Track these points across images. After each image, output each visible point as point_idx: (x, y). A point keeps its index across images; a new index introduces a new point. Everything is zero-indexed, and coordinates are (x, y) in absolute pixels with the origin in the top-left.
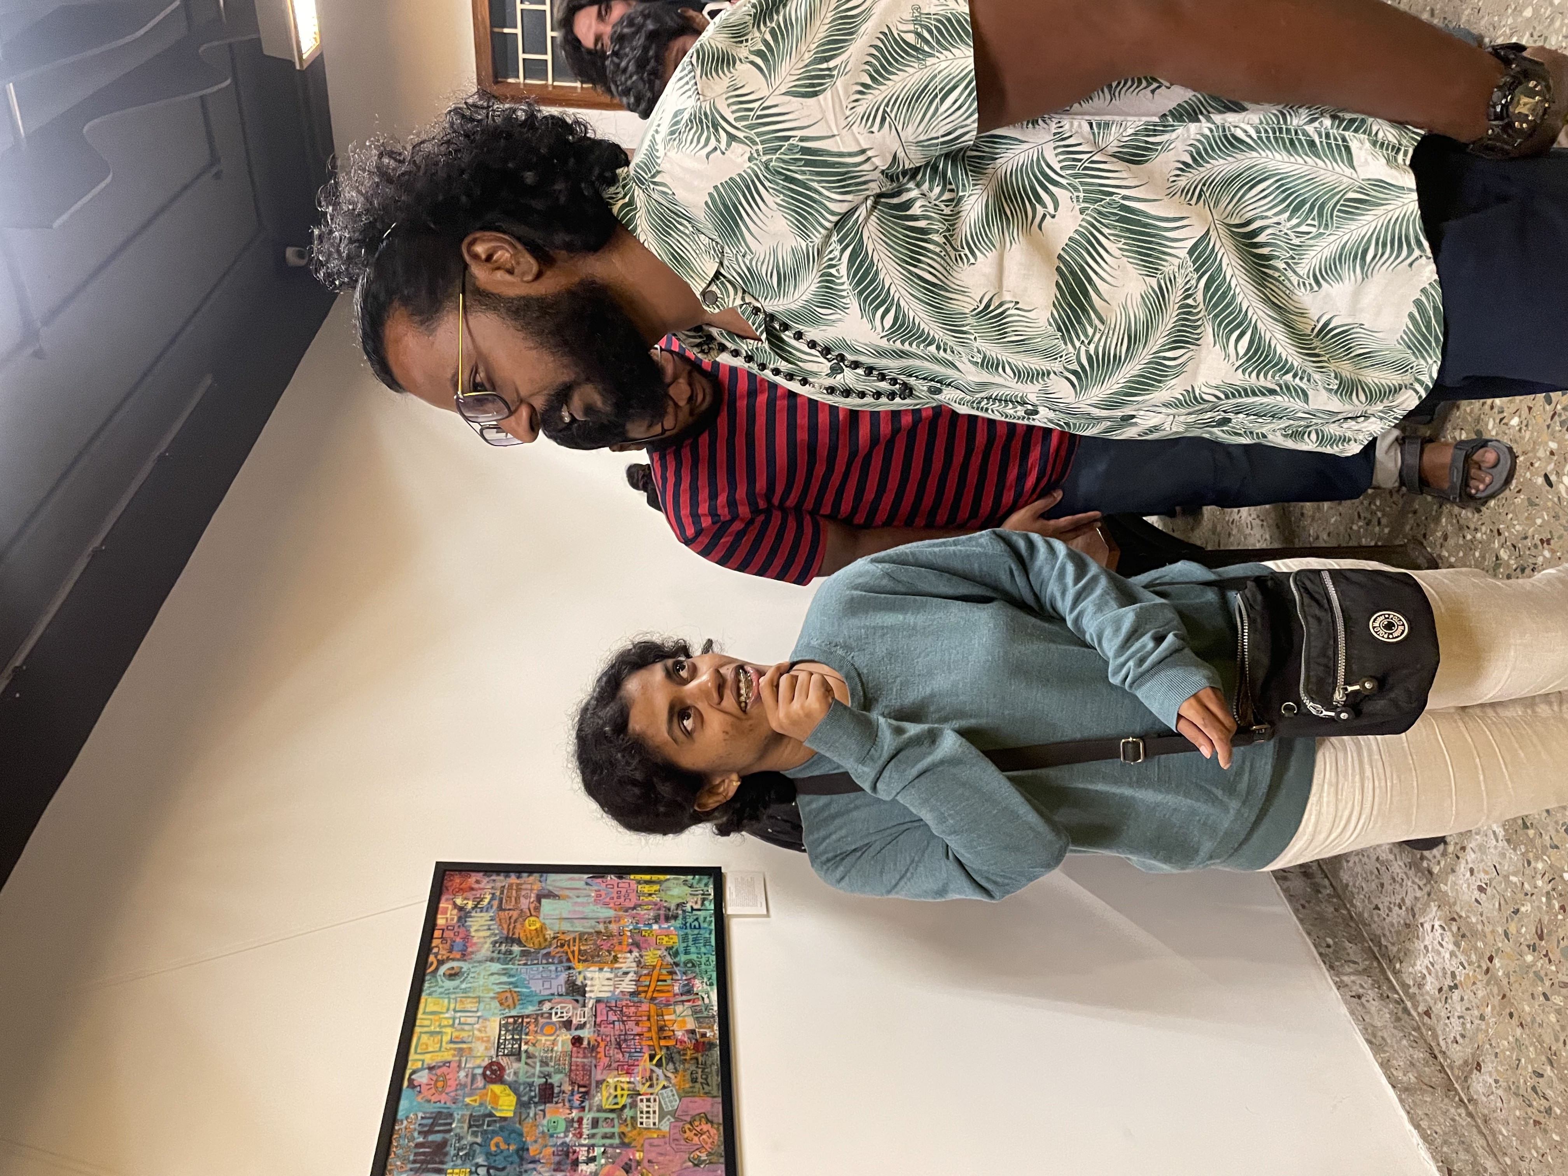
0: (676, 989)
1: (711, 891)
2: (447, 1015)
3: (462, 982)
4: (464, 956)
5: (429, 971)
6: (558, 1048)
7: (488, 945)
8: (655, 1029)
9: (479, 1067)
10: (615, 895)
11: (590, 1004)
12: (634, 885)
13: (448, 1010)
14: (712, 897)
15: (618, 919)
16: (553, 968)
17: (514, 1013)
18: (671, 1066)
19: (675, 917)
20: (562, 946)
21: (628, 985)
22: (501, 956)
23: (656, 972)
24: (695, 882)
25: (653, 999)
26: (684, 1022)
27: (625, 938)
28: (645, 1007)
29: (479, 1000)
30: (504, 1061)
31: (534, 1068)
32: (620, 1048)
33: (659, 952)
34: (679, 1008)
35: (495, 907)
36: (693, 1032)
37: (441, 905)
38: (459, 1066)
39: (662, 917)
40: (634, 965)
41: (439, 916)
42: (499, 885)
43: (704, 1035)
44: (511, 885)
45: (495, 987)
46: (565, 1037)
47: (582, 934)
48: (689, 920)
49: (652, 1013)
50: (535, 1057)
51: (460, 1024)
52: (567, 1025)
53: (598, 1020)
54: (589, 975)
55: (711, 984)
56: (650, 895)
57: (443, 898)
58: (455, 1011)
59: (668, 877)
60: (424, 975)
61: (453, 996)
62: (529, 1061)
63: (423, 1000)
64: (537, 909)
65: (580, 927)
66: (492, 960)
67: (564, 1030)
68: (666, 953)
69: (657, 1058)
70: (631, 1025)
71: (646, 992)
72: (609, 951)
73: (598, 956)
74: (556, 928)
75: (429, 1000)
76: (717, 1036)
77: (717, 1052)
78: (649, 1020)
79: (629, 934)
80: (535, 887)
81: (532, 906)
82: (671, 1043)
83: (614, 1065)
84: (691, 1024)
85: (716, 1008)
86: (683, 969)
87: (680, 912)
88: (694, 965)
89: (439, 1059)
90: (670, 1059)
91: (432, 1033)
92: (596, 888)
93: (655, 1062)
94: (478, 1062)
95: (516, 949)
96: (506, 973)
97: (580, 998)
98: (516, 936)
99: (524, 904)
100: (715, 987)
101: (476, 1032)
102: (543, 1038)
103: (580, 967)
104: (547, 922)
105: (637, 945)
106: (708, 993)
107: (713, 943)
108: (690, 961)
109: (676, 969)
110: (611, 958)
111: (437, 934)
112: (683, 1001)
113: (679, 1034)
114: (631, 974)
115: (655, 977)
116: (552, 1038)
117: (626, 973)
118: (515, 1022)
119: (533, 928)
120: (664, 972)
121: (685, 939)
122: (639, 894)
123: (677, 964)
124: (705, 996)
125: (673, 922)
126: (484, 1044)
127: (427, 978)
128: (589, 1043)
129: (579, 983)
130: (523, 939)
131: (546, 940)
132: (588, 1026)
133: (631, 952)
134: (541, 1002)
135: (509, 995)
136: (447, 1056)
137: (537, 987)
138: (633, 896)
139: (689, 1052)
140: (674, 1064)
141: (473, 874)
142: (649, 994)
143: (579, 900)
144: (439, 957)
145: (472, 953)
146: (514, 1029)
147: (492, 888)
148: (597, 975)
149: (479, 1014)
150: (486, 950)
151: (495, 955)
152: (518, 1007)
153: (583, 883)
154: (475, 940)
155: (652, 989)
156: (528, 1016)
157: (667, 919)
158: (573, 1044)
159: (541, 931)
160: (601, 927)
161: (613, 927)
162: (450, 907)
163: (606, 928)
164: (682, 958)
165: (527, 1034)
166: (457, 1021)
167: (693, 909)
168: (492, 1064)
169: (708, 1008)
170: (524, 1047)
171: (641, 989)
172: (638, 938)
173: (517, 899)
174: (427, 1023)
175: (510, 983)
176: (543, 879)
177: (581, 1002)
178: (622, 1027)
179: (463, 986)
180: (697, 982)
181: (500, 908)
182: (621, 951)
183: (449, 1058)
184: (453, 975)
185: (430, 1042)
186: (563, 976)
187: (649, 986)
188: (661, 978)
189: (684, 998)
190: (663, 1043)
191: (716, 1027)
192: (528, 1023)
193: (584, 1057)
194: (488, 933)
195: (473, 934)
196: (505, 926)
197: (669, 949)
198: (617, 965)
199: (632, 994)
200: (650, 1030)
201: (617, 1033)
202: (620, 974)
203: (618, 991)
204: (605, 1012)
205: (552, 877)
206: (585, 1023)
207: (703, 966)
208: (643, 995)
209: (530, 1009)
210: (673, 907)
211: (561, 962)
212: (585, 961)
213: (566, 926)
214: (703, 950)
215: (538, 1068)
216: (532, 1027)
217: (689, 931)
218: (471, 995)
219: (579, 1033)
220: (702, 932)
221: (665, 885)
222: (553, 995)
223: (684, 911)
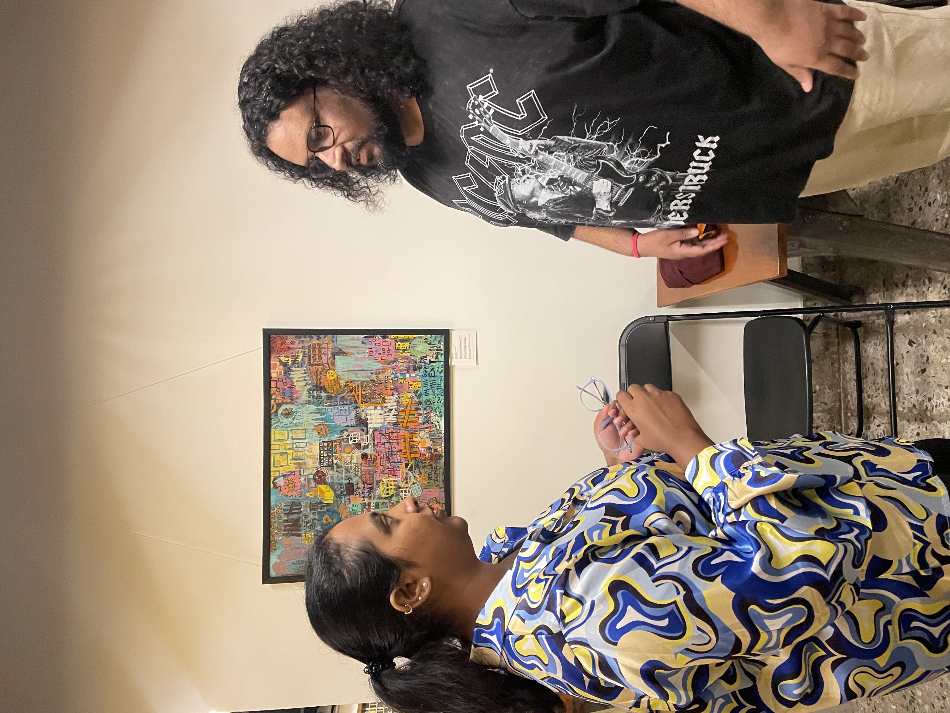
0: (420, 420)
1: (442, 347)
2: (288, 442)
3: (293, 419)
4: (292, 401)
5: (272, 411)
6: (354, 461)
7: (305, 392)
8: (408, 447)
9: (311, 474)
10: (381, 352)
11: (371, 431)
12: (393, 344)
13: (288, 438)
14: (442, 352)
15: (384, 371)
16: (346, 407)
17: (326, 439)
18: (417, 469)
19: (420, 368)
20: (351, 391)
21: (391, 419)
22: (315, 400)
23: (409, 408)
24: (432, 339)
25: (407, 427)
26: (425, 442)
27: (389, 384)
28: (402, 433)
29: (305, 431)
30: (325, 470)
31: (342, 474)
32: (389, 460)
33: (410, 395)
34: (422, 433)
35: (306, 363)
36: (430, 448)
37: (272, 362)
38: (300, 474)
39: (412, 368)
40: (395, 404)
41: (272, 371)
42: (306, 345)
43: (436, 450)
44: (314, 345)
45: (314, 422)
46: (358, 454)
47: (363, 382)
48: (428, 370)
49: (407, 437)
50: (342, 467)
51: (296, 447)
52: (358, 446)
53: (376, 442)
54: (369, 412)
55: (441, 416)
56: (404, 351)
57: (273, 356)
58: (293, 439)
59: (415, 336)
60: (270, 415)
61: (290, 429)
62: (339, 470)
63: (272, 432)
64: (333, 364)
65: (362, 377)
66: (309, 403)
67: (356, 450)
68: (414, 395)
69: (410, 465)
70: (394, 445)
71: (403, 423)
72: (380, 395)
73: (373, 398)
74: (346, 378)
75: (276, 432)
76: (443, 450)
77: (443, 460)
78: (405, 441)
79: (391, 381)
80: (330, 346)
81: (330, 361)
82: (417, 456)
83: (386, 471)
84: (429, 444)
85: (443, 432)
86: (424, 406)
87: (423, 364)
88: (431, 404)
89: (288, 470)
90: (417, 466)
91: (282, 454)
92: (368, 346)
93: (408, 468)
94: (310, 471)
95: (323, 394)
96: (319, 412)
97: (364, 428)
98: (322, 385)
99: (324, 359)
100: (443, 418)
101: (307, 453)
102: (345, 455)
103: (363, 406)
104: (340, 373)
105: (396, 389)
106: (438, 422)
107: (443, 387)
108: (429, 400)
109: (420, 406)
110: (381, 399)
111: (273, 384)
112: (424, 428)
113: (422, 450)
114: (394, 411)
115: (408, 413)
116: (350, 455)
117: (391, 410)
118: (328, 445)
119: (332, 378)
120: (413, 408)
121: (426, 385)
122: (397, 350)
123: (421, 403)
124: (437, 425)
125: (418, 371)
126: (313, 460)
127: (272, 416)
128: (371, 458)
129: (363, 417)
130: (327, 387)
131: (341, 387)
132: (370, 446)
133: (393, 395)
134: (342, 432)
135: (322, 427)
136: (292, 468)
137: (338, 421)
138: (393, 351)
139: (427, 461)
140: (419, 469)
141: (289, 336)
142: (405, 424)
143: (359, 356)
144: (277, 401)
145: (297, 398)
146: (328, 450)
147: (303, 348)
148: (373, 412)
149: (306, 441)
150: (304, 396)
151: (311, 399)
152: (329, 435)
153: (361, 342)
154: (297, 388)
155: (406, 421)
156: (335, 441)
157: (415, 370)
158: (362, 458)
159: (337, 381)
160: (374, 377)
161: (381, 376)
162: (278, 363)
163: (377, 377)
164: (424, 398)
165: (336, 453)
166: (294, 446)
167: (431, 362)
168: (318, 472)
169: (438, 432)
170: (335, 461)
171: (400, 421)
172: (397, 384)
173: (320, 356)
174: (277, 447)
175: (322, 419)
176: (334, 339)
177: (365, 430)
178: (390, 446)
179: (295, 422)
180: (432, 414)
181: (310, 364)
182: (388, 396)
183: (294, 470)
184: (288, 414)
185: (281, 460)
186: (353, 413)
187: (404, 418)
188: (412, 412)
189: (425, 426)
190: (413, 456)
191: (443, 445)
192: (335, 445)
193: (369, 467)
194: (304, 383)
195: (295, 384)
196: (315, 377)
197: (416, 392)
198: (385, 405)
199: (395, 424)
200: (405, 448)
201: (387, 451)
202: (387, 410)
203: (386, 422)
204: (379, 437)
205: (340, 338)
206: (368, 444)
207: (436, 404)
208: (401, 424)
209: (336, 437)
210: (418, 360)
211: (351, 403)
212: (366, 402)
213: (353, 377)
214: (437, 392)
215: (344, 474)
216: (338, 448)
217: (428, 378)
218: (300, 428)
219: (365, 451)
220: (436, 378)
221: (413, 342)
222: (348, 426)
223: (425, 363)
